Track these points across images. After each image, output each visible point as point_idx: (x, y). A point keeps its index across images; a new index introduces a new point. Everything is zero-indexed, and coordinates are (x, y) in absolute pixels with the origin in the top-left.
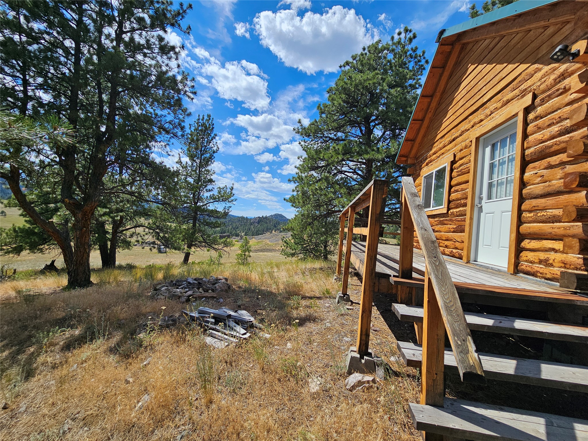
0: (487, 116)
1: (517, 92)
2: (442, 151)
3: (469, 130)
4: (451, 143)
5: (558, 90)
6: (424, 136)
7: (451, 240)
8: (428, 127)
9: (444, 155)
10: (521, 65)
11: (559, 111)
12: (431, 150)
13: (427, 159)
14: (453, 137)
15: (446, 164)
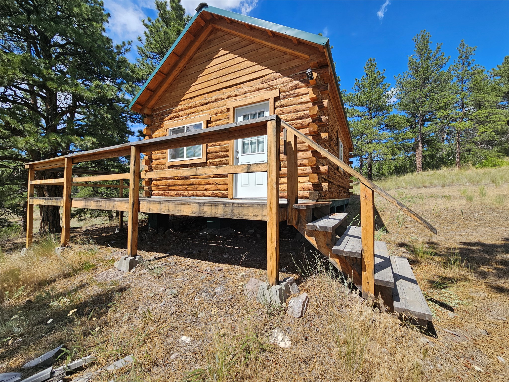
0: (241, 94)
1: (266, 85)
2: (193, 110)
3: (223, 99)
4: (203, 105)
5: (294, 94)
6: (166, 91)
7: (212, 184)
8: (171, 84)
9: (194, 114)
10: (267, 69)
11: (294, 106)
12: (176, 106)
13: (170, 113)
14: (206, 101)
15: (202, 122)
